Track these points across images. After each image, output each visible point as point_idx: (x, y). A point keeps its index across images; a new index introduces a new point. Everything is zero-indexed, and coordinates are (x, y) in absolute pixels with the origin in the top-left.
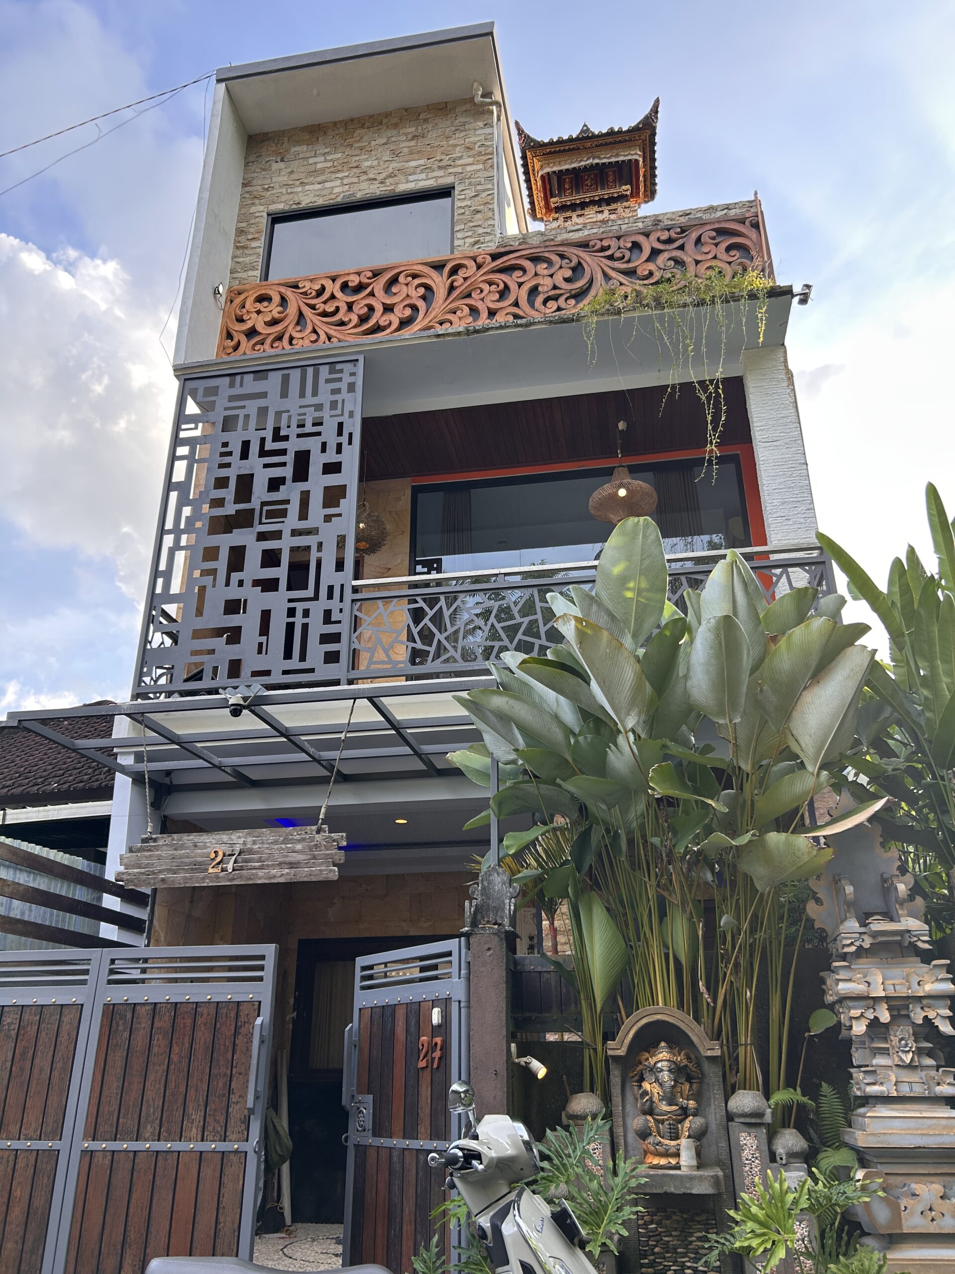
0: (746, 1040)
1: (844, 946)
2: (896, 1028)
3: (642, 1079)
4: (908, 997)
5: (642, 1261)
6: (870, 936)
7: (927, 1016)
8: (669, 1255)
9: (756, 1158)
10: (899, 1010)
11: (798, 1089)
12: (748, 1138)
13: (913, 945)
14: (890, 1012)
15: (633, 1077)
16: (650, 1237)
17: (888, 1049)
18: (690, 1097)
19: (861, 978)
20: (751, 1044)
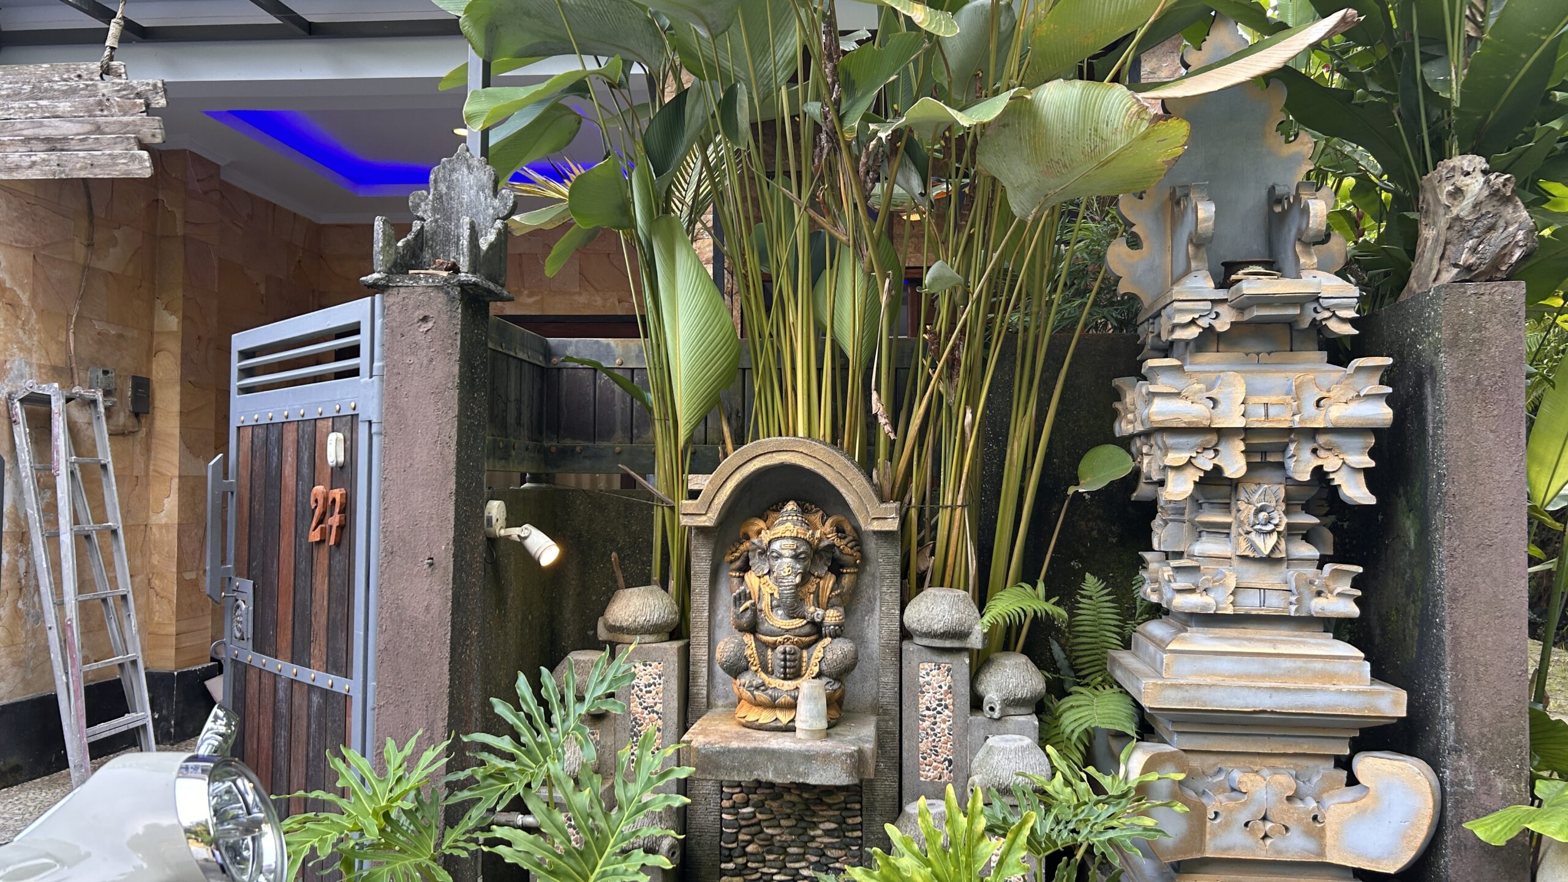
0: (954, 499)
1: (1175, 327)
2: (1254, 487)
3: (746, 568)
4: (1290, 430)
5: (723, 866)
6: (1233, 307)
7: (1321, 466)
8: (771, 857)
9: (946, 707)
10: (1264, 454)
11: (1041, 586)
12: (935, 672)
13: (1318, 327)
14: (1247, 457)
15: (731, 562)
16: (741, 827)
17: (1228, 526)
18: (833, 600)
19: (1200, 391)
20: (963, 506)
